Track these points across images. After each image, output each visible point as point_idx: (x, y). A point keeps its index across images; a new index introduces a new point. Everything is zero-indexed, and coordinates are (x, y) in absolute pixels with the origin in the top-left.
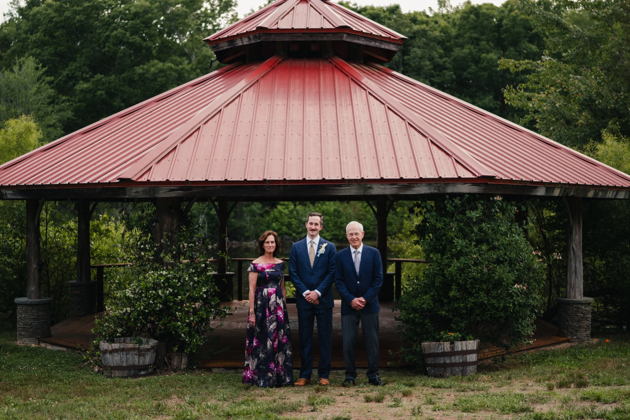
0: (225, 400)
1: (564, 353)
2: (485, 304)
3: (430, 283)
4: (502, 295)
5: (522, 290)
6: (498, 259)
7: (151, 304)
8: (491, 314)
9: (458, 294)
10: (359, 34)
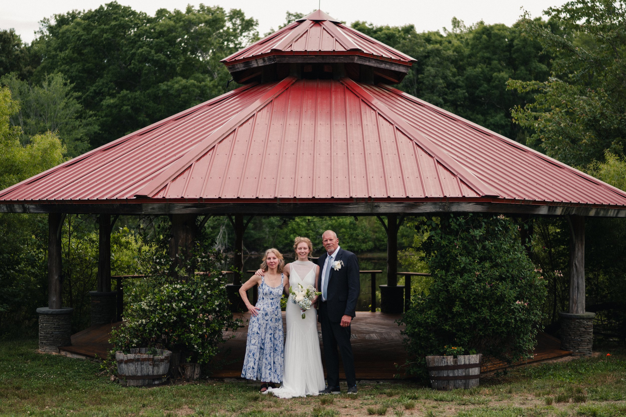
0: (234, 410)
1: (566, 366)
2: (488, 319)
3: (435, 298)
4: (504, 310)
5: (523, 306)
6: (500, 276)
7: (166, 316)
8: (493, 329)
9: (461, 309)
10: (370, 57)
